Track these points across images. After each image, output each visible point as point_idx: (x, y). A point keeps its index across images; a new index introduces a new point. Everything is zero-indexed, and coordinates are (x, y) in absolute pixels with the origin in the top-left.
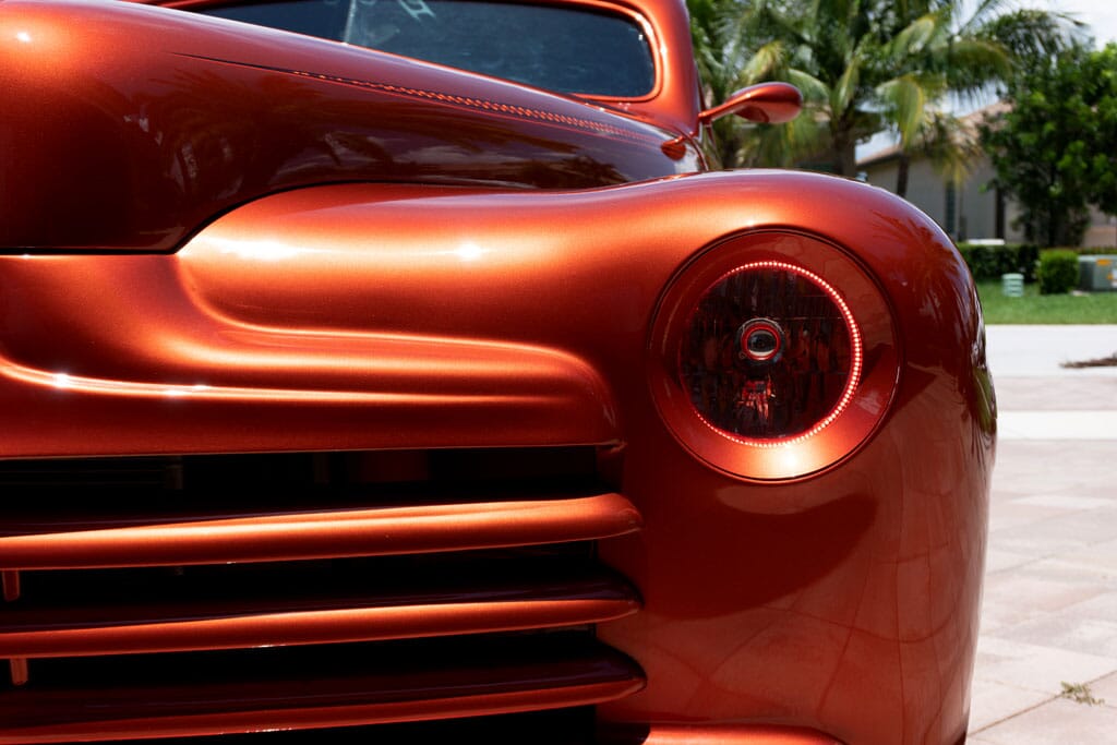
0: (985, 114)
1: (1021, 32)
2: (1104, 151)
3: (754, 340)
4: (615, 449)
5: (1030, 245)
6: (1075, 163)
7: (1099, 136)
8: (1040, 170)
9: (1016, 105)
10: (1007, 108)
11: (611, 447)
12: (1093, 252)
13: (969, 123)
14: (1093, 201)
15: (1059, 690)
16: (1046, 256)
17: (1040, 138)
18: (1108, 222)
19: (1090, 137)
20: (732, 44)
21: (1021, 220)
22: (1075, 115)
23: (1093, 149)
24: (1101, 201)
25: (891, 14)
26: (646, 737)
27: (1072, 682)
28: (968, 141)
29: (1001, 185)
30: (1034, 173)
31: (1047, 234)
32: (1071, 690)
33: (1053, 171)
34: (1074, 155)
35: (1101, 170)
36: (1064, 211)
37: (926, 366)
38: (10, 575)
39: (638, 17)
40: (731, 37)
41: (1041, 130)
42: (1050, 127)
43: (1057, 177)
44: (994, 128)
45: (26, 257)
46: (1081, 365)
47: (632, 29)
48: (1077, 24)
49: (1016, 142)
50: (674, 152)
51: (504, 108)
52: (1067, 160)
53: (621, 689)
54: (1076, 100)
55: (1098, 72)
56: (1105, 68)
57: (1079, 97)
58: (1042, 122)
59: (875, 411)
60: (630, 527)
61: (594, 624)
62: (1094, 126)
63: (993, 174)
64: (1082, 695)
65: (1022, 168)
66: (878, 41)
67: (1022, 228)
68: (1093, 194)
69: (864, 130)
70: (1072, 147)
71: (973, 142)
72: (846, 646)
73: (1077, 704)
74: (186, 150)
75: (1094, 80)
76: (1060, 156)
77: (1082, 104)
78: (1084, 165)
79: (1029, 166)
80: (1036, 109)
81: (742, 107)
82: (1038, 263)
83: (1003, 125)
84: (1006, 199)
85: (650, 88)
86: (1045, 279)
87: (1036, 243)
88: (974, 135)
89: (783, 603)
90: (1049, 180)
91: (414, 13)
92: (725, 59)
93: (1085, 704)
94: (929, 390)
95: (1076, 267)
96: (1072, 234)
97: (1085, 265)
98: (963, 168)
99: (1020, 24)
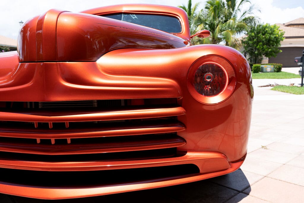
0: (242, 38)
1: (249, 21)
2: (266, 45)
3: (207, 77)
4: (181, 98)
5: (251, 63)
6: (260, 47)
7: (265, 42)
8: (253, 48)
9: (248, 36)
10: (247, 36)
11: (180, 98)
12: (263, 65)
13: (239, 39)
14: (264, 55)
15: (261, 147)
16: (254, 65)
17: (253, 42)
18: (266, 59)
19: (263, 42)
20: (193, 24)
21: (249, 58)
22: (260, 37)
23: (264, 44)
24: (265, 54)
25: (224, 18)
26: (186, 153)
27: (263, 146)
28: (239, 43)
29: (245, 52)
30: (252, 49)
31: (254, 61)
32: (263, 147)
33: (256, 49)
34: (260, 45)
35: (265, 48)
36: (258, 57)
37: (240, 82)
38: (67, 123)
39: (178, 17)
40: (192, 23)
41: (254, 40)
42: (255, 40)
43: (257, 50)
44: (244, 40)
45: (67, 62)
46: (261, 87)
47: (177, 20)
48: (259, 18)
49: (249, 43)
50: (186, 43)
51: (156, 34)
52: (258, 46)
53: (182, 145)
54: (260, 35)
55: (265, 29)
56: (266, 28)
57: (261, 34)
58: (254, 39)
59: (232, 90)
60: (184, 113)
61: (177, 132)
62: (264, 40)
63: (244, 49)
64: (265, 148)
65: (250, 48)
66: (222, 23)
67: (250, 60)
68: (264, 53)
69: (219, 41)
70: (259, 44)
71: (240, 43)
72: (224, 137)
73: (264, 149)
74: (96, 42)
75: (264, 30)
76: (257, 46)
77: (262, 35)
78: (262, 47)
79: (251, 48)
80: (252, 36)
81: (198, 35)
82: (253, 67)
83: (246, 40)
84: (246, 54)
85: (181, 31)
86: (254, 70)
87: (252, 63)
88: (240, 42)
89: (211, 129)
90: (255, 50)
91: (133, 18)
92: (191, 27)
93: (266, 149)
94: (241, 87)
95: (260, 67)
96: (259, 61)
97: (262, 67)
98: (238, 48)
99: (249, 19)
